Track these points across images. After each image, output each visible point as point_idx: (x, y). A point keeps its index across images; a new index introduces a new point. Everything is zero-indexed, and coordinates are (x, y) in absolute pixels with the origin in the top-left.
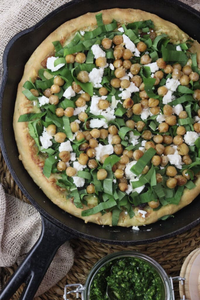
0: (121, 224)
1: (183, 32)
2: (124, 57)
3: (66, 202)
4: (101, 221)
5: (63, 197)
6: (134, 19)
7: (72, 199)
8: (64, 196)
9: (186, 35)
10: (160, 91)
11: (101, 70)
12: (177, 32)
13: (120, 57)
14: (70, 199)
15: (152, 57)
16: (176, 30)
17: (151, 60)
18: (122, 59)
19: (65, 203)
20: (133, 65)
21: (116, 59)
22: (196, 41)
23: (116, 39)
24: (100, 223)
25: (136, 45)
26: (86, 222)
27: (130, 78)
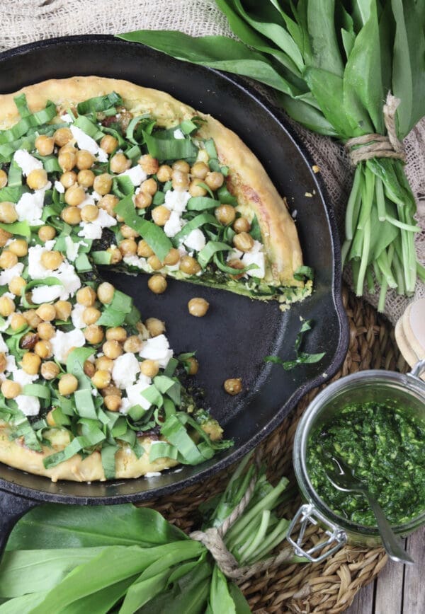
0: (121, 474)
1: (182, 104)
2: (80, 166)
3: (10, 447)
4: (83, 473)
5: (3, 440)
6: (86, 95)
7: (21, 440)
8: (3, 437)
9: (188, 109)
10: (156, 214)
11: (39, 196)
12: (170, 105)
13: (71, 166)
14: (16, 440)
15: (130, 156)
16: (167, 101)
17: (129, 162)
18: (76, 170)
19: (9, 449)
20: (99, 178)
21: (64, 171)
22: (209, 115)
23: (59, 136)
24: (81, 477)
25: (99, 142)
26: (54, 479)
27: (96, 202)
